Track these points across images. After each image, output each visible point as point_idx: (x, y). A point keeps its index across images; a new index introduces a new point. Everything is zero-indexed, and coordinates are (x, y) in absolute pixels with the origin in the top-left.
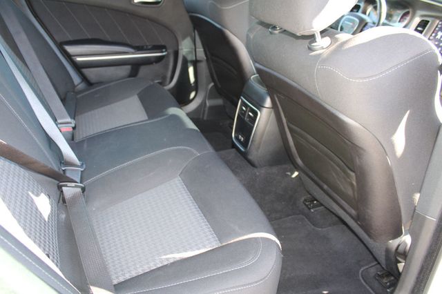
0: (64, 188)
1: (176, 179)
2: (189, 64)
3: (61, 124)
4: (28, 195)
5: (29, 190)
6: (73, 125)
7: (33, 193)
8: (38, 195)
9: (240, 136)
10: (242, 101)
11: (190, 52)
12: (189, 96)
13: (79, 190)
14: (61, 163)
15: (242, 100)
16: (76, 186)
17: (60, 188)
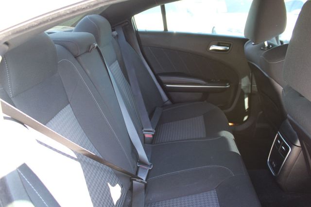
0: (134, 182)
1: (212, 192)
2: (245, 96)
3: (145, 131)
4: (107, 185)
5: (108, 181)
6: (153, 133)
7: (111, 184)
8: (113, 185)
9: (273, 163)
10: (278, 136)
11: (247, 87)
12: (243, 118)
13: (143, 185)
14: (137, 161)
15: (278, 134)
16: (141, 182)
17: (131, 181)
